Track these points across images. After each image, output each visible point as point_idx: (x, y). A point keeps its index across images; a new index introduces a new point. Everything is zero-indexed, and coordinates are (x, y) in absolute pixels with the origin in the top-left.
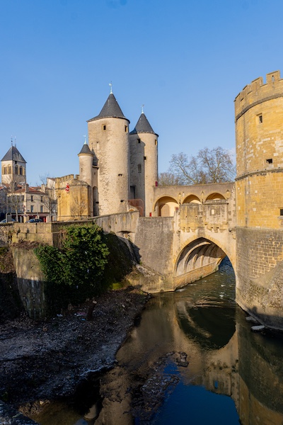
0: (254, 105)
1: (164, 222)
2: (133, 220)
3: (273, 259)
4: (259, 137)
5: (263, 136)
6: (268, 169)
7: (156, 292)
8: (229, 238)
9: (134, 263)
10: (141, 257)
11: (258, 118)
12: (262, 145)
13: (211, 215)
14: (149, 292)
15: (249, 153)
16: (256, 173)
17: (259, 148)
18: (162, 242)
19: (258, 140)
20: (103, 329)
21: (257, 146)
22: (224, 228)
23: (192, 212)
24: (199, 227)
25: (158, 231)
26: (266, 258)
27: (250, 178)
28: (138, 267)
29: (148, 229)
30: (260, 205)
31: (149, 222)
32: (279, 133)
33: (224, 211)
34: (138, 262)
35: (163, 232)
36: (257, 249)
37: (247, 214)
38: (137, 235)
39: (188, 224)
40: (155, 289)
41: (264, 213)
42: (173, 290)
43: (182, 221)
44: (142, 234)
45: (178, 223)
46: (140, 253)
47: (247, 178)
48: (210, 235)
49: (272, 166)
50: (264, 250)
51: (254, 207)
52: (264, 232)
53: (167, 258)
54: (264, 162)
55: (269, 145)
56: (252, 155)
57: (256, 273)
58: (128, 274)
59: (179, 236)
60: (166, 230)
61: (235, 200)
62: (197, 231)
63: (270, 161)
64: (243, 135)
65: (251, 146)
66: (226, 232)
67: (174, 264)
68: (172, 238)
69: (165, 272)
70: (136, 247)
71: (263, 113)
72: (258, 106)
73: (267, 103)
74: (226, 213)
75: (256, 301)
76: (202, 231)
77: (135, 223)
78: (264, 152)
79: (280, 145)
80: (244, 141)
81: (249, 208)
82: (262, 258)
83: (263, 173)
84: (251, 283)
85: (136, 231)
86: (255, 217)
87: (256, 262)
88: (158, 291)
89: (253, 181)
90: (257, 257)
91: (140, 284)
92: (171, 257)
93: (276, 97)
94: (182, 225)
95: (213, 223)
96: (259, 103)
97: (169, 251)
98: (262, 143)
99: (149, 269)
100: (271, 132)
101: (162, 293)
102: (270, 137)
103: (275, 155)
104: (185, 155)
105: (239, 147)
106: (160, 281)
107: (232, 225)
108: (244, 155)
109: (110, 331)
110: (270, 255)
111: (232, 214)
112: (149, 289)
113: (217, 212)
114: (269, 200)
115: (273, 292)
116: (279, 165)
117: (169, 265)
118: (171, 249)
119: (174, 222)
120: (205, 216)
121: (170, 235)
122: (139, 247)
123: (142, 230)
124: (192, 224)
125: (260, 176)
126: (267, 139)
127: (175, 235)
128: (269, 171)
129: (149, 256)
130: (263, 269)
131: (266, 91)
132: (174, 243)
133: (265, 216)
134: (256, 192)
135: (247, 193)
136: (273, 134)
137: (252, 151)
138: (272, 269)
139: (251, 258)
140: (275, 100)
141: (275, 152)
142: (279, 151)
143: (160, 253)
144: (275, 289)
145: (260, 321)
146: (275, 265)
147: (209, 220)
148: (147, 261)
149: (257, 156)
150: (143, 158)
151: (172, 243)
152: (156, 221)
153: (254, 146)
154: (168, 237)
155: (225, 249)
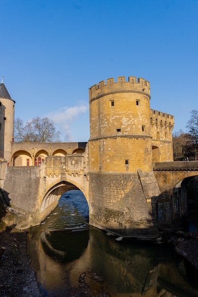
0: (108, 94)
1: (32, 170)
2: (3, 169)
3: (122, 192)
4: (112, 114)
5: (114, 114)
6: (118, 135)
7: (26, 228)
8: (84, 181)
9: (5, 206)
10: (10, 200)
11: (110, 103)
12: (114, 120)
13: (72, 164)
14: (22, 229)
15: (103, 124)
16: (110, 137)
17: (112, 122)
18: (30, 186)
19: (111, 116)
20: (14, 272)
21: (110, 120)
22: (81, 173)
23: (57, 163)
24: (61, 174)
25: (26, 177)
26: (117, 192)
27: (104, 140)
28: (10, 209)
29: (17, 176)
30: (112, 158)
31: (18, 170)
32: (125, 114)
33: (81, 162)
34: (9, 205)
35: (30, 178)
36: (111, 187)
37: (101, 163)
38: (6, 181)
39: (54, 171)
40: (26, 225)
41: (115, 163)
42: (39, 224)
43: (48, 169)
44: (11, 181)
45: (44, 170)
46: (10, 196)
47: (102, 140)
48: (70, 179)
49: (120, 134)
50: (116, 187)
51: (108, 159)
52: (116, 175)
53: (35, 199)
54: (115, 131)
55: (119, 120)
56: (106, 125)
57: (110, 203)
58: (3, 216)
59: (45, 180)
60: (33, 176)
61: (88, 154)
62: (60, 176)
63: (119, 130)
64: (97, 112)
65: (105, 120)
66: (82, 176)
67: (40, 203)
68: (39, 182)
69: (33, 210)
70: (5, 192)
71: (115, 100)
72: (111, 95)
73: (118, 94)
74: (83, 163)
75: (113, 221)
76: (64, 176)
77: (4, 171)
78: (116, 124)
79: (125, 121)
80: (99, 115)
81: (104, 159)
82: (114, 192)
83: (115, 137)
84: (106, 210)
85: (5, 178)
86: (108, 165)
87: (110, 195)
88: (28, 227)
89: (107, 143)
90: (111, 192)
91: (15, 223)
92: (38, 197)
93: (123, 92)
94: (48, 172)
95: (73, 170)
96: (112, 93)
97: (36, 193)
98: (114, 118)
99: (19, 209)
100: (120, 112)
101: (31, 228)
102: (120, 115)
103: (123, 127)
104: (21, 121)
105: (93, 119)
106: (30, 218)
107: (86, 171)
108: (98, 124)
109: (20, 272)
110: (119, 190)
111: (86, 163)
112: (22, 227)
113: (77, 162)
114: (119, 155)
115: (126, 213)
116: (125, 133)
117: (37, 204)
118: (38, 191)
119: (40, 170)
120: (68, 165)
121: (37, 181)
122: (8, 192)
123: (11, 177)
124: (57, 171)
125: (112, 139)
126: (117, 117)
127: (41, 181)
128: (119, 136)
129: (18, 198)
130: (115, 199)
131: (117, 87)
132: (40, 186)
133: (116, 165)
134: (110, 149)
135: (102, 149)
136: (121, 113)
137: (107, 122)
138: (121, 199)
139: (106, 193)
140: (122, 93)
141: (122, 125)
142: (125, 125)
143: (29, 195)
144: (127, 211)
145: (117, 234)
146: (123, 196)
147: (71, 168)
148: (16, 203)
149: (111, 126)
150: (3, 118)
151: (38, 187)
152: (24, 169)
153: (108, 120)
154: (35, 182)
155: (81, 188)
